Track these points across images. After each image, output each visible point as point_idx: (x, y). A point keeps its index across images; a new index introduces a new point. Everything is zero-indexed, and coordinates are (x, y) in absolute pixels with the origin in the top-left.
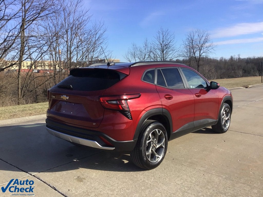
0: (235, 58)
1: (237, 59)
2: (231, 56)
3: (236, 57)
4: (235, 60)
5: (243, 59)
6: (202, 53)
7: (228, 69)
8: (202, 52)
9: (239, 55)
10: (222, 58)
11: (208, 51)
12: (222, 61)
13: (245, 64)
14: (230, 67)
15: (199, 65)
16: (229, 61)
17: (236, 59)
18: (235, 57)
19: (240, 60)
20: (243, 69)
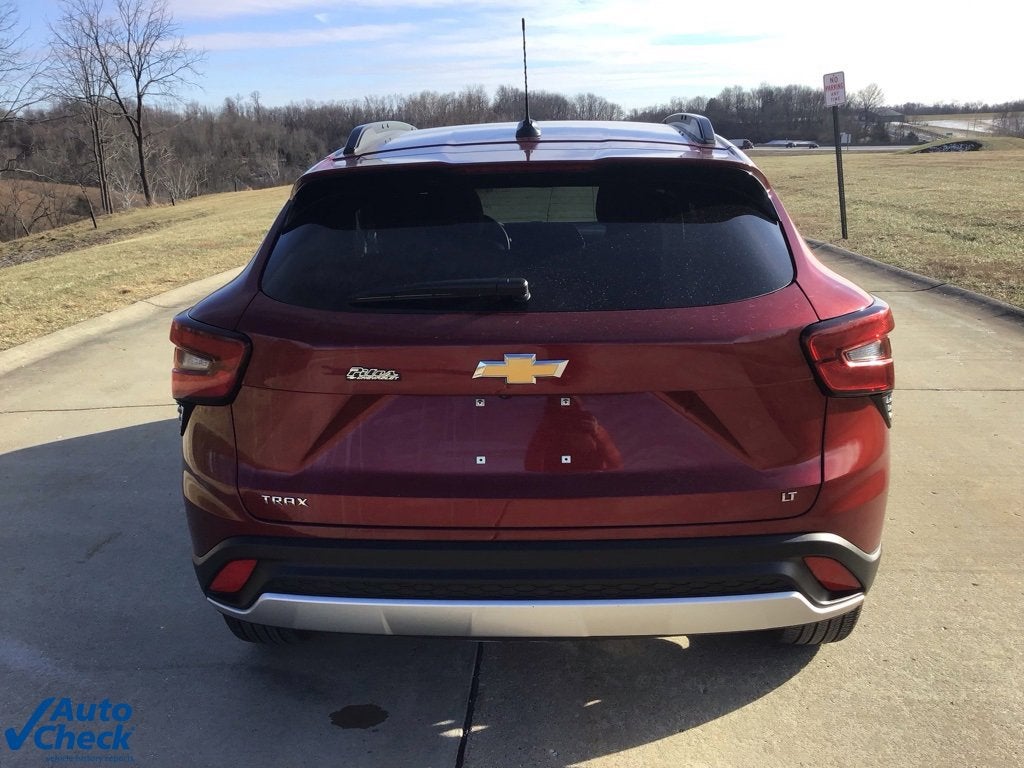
0: (241, 108)
1: (252, 110)
2: (228, 100)
3: (245, 102)
4: (245, 114)
5: (271, 112)
6: (146, 86)
7: (225, 153)
8: (144, 78)
9: (255, 96)
10: (194, 105)
11: (171, 78)
12: (196, 118)
13: (285, 132)
14: (233, 142)
15: (140, 134)
16: (221, 117)
17: (248, 111)
18: (242, 102)
19: (263, 117)
20: (281, 152)
